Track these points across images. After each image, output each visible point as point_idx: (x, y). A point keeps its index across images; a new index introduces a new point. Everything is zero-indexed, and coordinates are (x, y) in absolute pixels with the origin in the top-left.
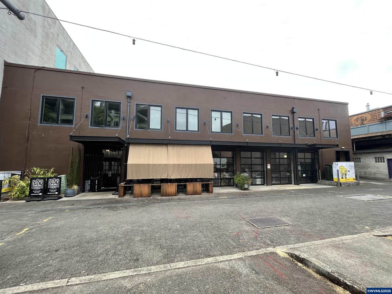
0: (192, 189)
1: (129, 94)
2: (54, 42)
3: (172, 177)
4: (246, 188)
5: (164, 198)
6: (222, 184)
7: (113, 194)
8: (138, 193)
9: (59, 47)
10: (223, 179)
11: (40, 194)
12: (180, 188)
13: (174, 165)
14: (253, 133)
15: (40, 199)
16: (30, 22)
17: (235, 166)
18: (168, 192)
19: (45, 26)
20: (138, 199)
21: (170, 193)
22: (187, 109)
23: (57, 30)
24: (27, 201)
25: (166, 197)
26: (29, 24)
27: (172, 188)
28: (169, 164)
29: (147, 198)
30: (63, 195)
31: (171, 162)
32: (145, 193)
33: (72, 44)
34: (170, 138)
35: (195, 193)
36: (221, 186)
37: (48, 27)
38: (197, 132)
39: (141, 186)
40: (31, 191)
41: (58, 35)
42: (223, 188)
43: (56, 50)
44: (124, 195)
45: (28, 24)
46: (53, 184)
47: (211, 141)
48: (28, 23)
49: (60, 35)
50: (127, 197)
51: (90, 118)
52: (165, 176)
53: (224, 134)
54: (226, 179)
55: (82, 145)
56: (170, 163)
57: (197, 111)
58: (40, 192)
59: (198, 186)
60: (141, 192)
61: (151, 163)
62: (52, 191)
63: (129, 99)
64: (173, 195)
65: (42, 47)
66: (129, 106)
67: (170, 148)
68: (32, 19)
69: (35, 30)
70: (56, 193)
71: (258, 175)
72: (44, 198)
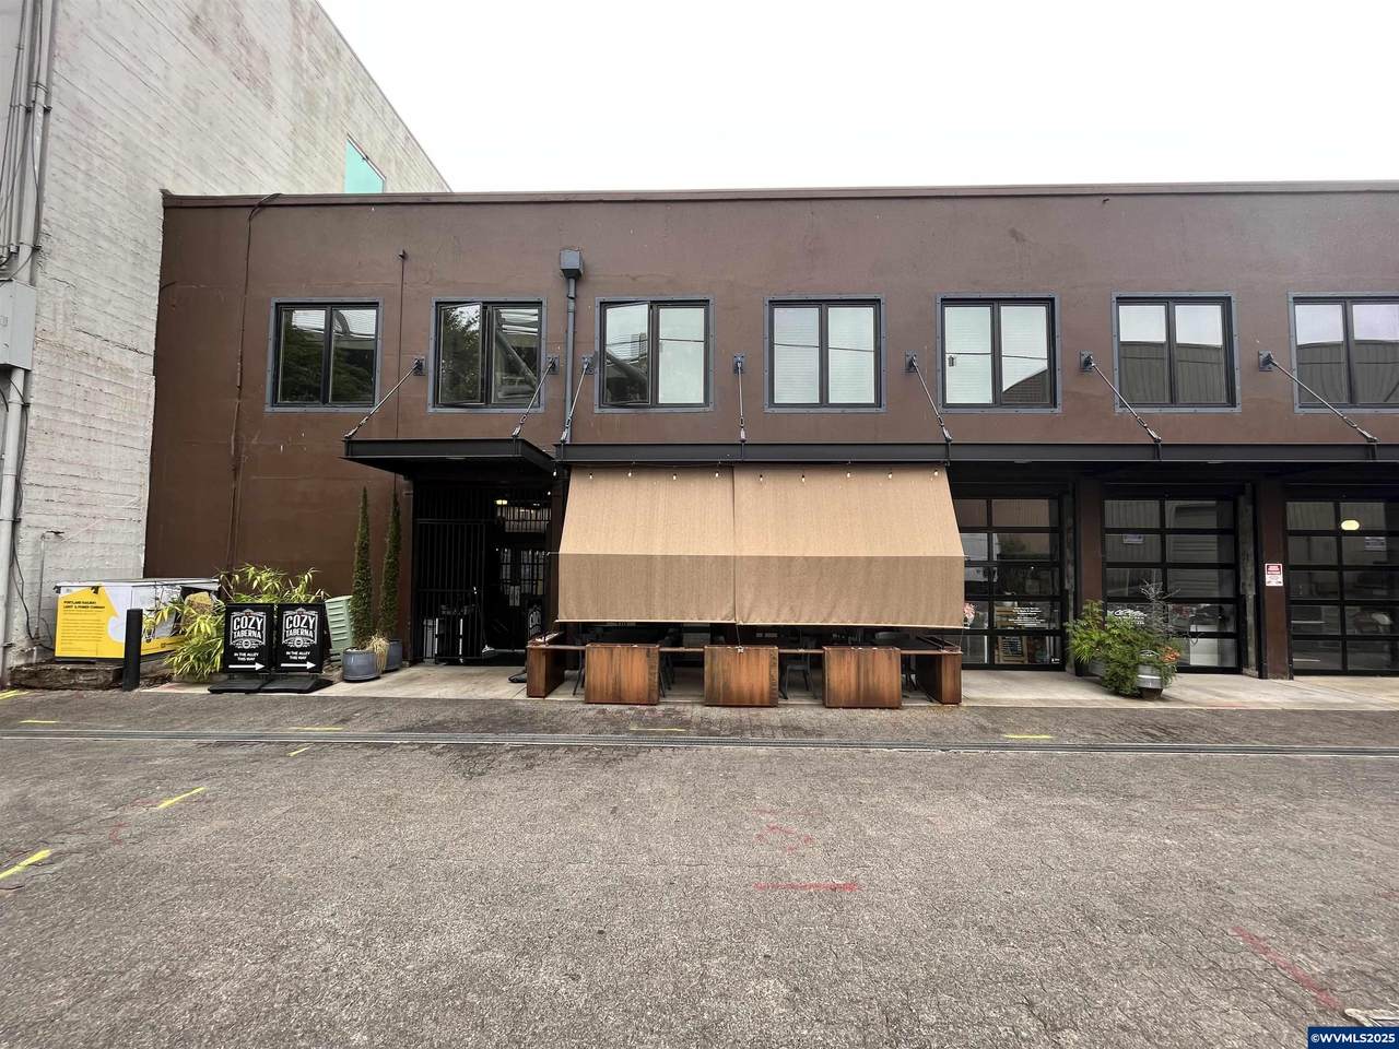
0: (853, 681)
1: (571, 261)
2: (336, 125)
3: (753, 616)
4: (1150, 686)
5: (716, 713)
6: (1001, 658)
7: (512, 681)
8: (602, 687)
9: (358, 147)
10: (1005, 633)
11: (258, 666)
12: (791, 671)
13: (764, 560)
14: (1173, 401)
15: (254, 685)
16: (248, 52)
17: (1070, 569)
18: (734, 686)
19: (301, 68)
20: (604, 711)
21: (746, 690)
22: (823, 304)
23: (346, 81)
24: (213, 691)
25: (725, 713)
26: (243, 59)
27: (755, 669)
28: (742, 557)
29: (640, 712)
30: (337, 673)
31: (751, 548)
32: (635, 685)
33: (400, 134)
34: (743, 436)
35: (867, 700)
36: (992, 666)
37: (313, 70)
38: (873, 410)
39: (616, 652)
40: (230, 653)
41: (349, 101)
42: (1012, 678)
43: (344, 157)
44: (548, 691)
45: (240, 60)
46: (299, 632)
47: (947, 444)
48: (241, 55)
49: (358, 100)
50: (562, 699)
51: (431, 375)
52: (724, 613)
53: (1012, 411)
54: (1019, 632)
55: (407, 482)
56: (744, 554)
57: (870, 310)
58: (258, 660)
59: (885, 668)
60: (617, 681)
61: (657, 551)
62: (295, 658)
63: (572, 282)
64: (762, 700)
65: (295, 143)
66: (571, 315)
67: (746, 484)
68: (253, 41)
69: (267, 82)
70: (309, 665)
71: (1199, 620)
72: (271, 680)
